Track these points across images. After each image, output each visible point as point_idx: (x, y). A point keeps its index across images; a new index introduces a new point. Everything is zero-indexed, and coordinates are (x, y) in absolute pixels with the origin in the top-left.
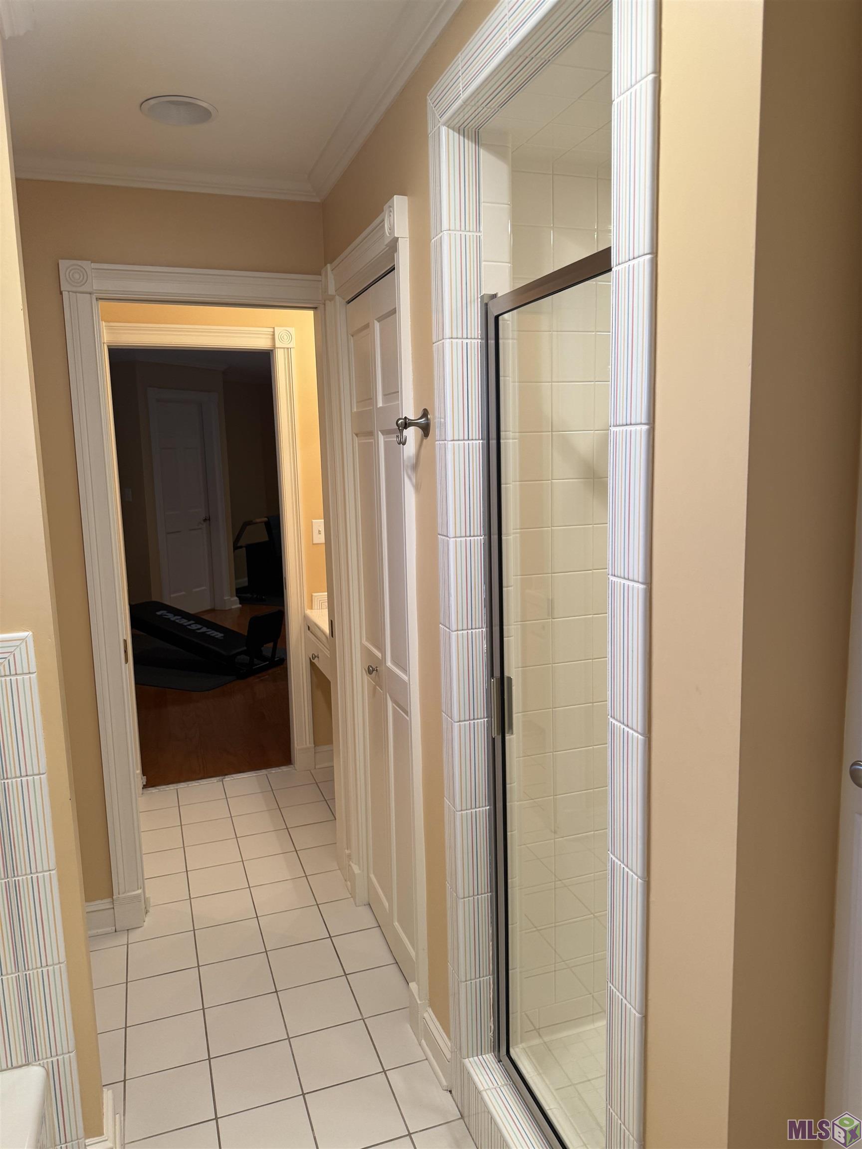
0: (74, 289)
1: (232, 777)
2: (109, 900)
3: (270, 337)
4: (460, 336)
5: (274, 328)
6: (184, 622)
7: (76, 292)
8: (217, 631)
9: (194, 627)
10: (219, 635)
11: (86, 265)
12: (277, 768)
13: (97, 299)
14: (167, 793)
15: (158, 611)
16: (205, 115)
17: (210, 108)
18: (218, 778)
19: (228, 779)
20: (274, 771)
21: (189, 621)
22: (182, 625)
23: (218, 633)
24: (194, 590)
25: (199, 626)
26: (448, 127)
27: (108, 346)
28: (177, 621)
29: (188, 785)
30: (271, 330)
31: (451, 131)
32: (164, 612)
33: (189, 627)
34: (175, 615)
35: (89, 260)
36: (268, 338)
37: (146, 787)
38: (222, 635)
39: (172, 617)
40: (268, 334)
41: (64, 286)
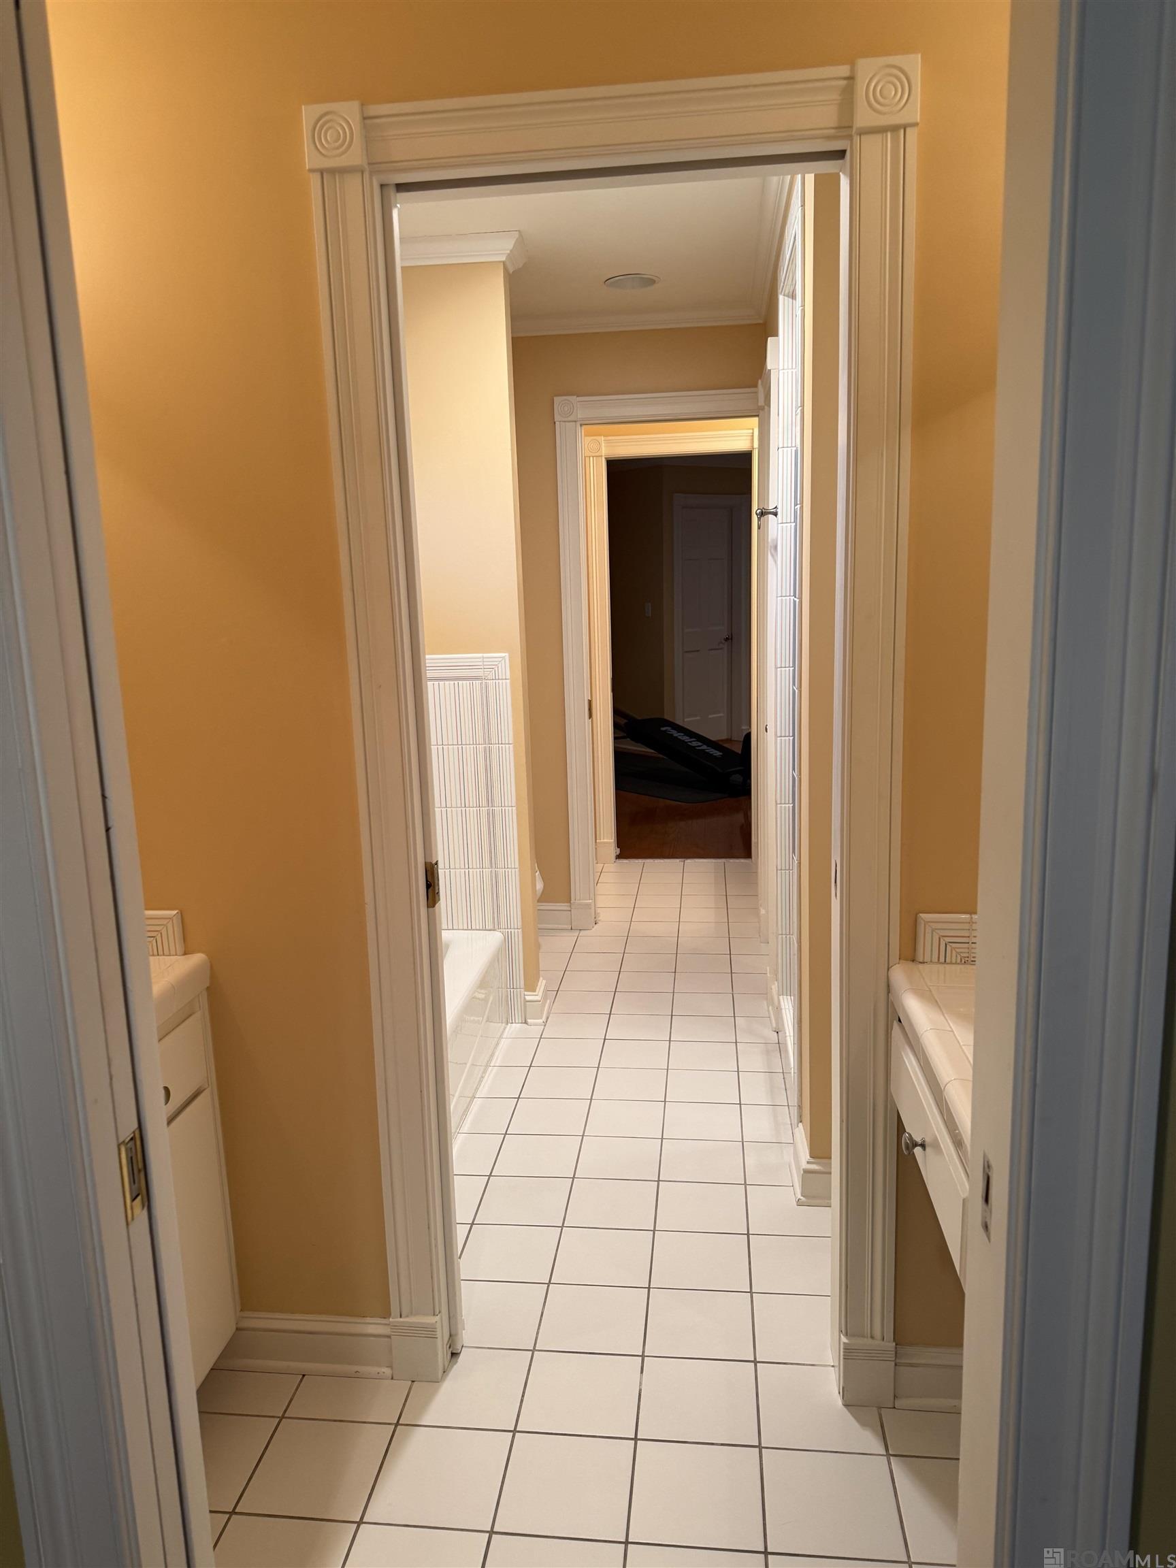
0: (564, 419)
1: (695, 861)
2: (568, 904)
3: (750, 438)
4: (790, 445)
5: (753, 429)
6: (686, 739)
7: (565, 422)
8: (716, 750)
9: (694, 744)
10: (717, 753)
11: (573, 399)
12: (735, 860)
13: (581, 425)
14: (635, 865)
15: (663, 727)
16: (651, 282)
17: (654, 278)
18: (680, 859)
19: (688, 861)
20: (733, 861)
21: (691, 738)
22: (683, 741)
23: (717, 752)
24: (710, 716)
25: (700, 744)
26: (784, 295)
27: (606, 458)
28: (679, 737)
29: (654, 861)
30: (751, 431)
31: (786, 298)
32: (669, 728)
33: (689, 743)
34: (679, 732)
35: (574, 395)
36: (746, 439)
37: (618, 857)
38: (721, 754)
39: (675, 733)
40: (746, 436)
41: (557, 418)
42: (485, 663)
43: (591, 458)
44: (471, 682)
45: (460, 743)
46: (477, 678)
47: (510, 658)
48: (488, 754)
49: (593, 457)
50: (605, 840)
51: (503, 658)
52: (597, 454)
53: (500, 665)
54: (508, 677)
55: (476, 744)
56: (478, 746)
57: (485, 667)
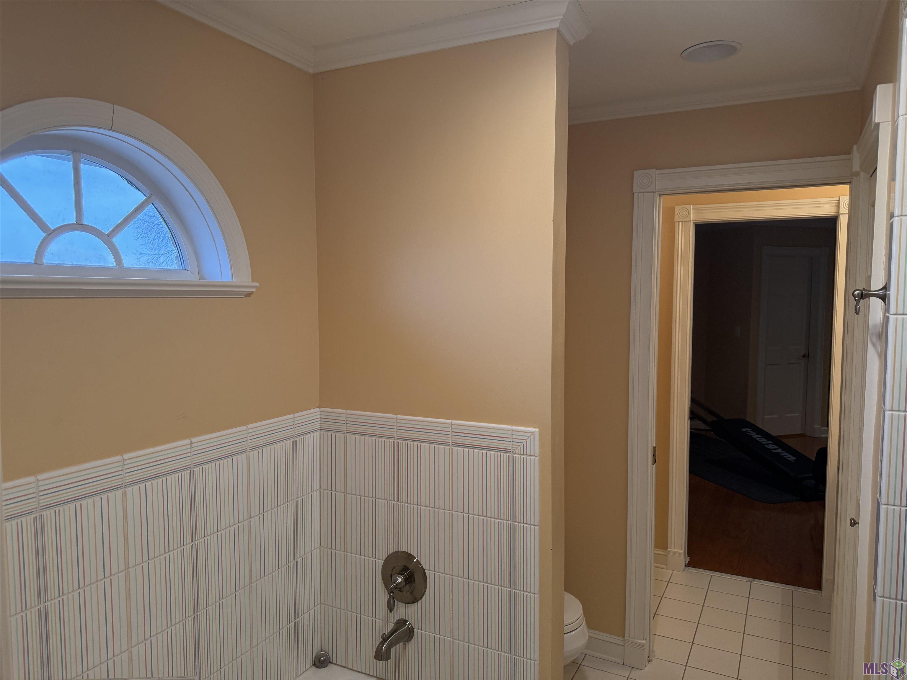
0: (642, 191)
1: (761, 582)
2: (622, 639)
3: (836, 204)
5: (839, 197)
6: (763, 441)
7: (643, 193)
8: (790, 454)
9: (771, 447)
10: (792, 458)
11: (653, 172)
12: (804, 589)
13: (660, 195)
14: (702, 576)
15: (744, 428)
17: (736, 45)
18: (748, 579)
20: (801, 590)
21: (769, 441)
22: (760, 443)
23: (791, 456)
24: (786, 415)
25: (776, 447)
27: (694, 223)
28: (758, 439)
29: (722, 575)
30: (837, 199)
32: (749, 430)
33: (766, 446)
34: (757, 434)
35: (654, 169)
36: (831, 206)
37: (688, 565)
38: (795, 459)
39: (755, 436)
40: (834, 203)
41: (636, 189)
42: (514, 437)
43: (681, 223)
44: (499, 454)
45: (485, 514)
46: (505, 451)
47: (540, 435)
48: (512, 531)
49: (682, 222)
50: (675, 550)
51: (532, 433)
52: (686, 220)
53: (528, 440)
54: (537, 453)
55: (501, 519)
56: (502, 521)
57: (514, 440)
